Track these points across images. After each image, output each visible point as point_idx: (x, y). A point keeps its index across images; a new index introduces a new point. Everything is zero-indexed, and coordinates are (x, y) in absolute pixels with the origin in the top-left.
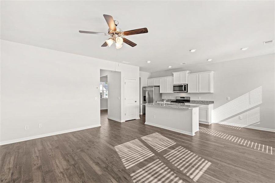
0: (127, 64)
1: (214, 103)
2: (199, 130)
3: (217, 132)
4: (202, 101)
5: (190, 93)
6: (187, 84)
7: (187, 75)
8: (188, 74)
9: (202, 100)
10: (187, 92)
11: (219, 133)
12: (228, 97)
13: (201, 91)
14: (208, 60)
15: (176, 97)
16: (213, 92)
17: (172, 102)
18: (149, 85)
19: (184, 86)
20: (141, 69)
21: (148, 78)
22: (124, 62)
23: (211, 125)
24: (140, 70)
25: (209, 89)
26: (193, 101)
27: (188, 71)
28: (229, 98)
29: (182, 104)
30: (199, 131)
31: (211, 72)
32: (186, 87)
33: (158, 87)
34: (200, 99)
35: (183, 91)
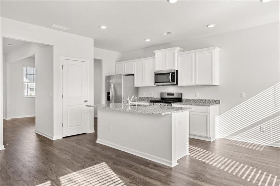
0: (63, 31)
1: (219, 103)
2: (189, 154)
3: (220, 158)
4: (201, 100)
5: (181, 87)
6: (177, 71)
7: (176, 55)
8: (178, 52)
9: (200, 98)
10: (177, 84)
11: (224, 159)
12: (242, 93)
13: (198, 83)
14: (207, 26)
15: (162, 94)
16: (218, 84)
17: (151, 102)
18: (117, 73)
19: (171, 73)
20: (97, 44)
21: (116, 62)
22: (55, 26)
23: (214, 142)
24: (95, 46)
25: (211, 79)
26: (187, 100)
27: (178, 49)
28: (244, 95)
29: (167, 105)
30: (189, 156)
31: (214, 49)
32: (174, 76)
33: (132, 77)
34: (198, 95)
35: (170, 82)
